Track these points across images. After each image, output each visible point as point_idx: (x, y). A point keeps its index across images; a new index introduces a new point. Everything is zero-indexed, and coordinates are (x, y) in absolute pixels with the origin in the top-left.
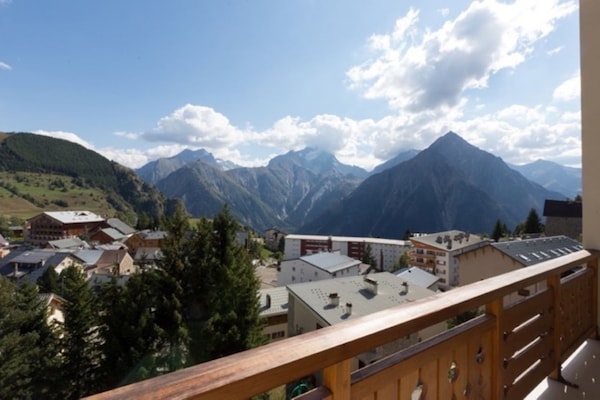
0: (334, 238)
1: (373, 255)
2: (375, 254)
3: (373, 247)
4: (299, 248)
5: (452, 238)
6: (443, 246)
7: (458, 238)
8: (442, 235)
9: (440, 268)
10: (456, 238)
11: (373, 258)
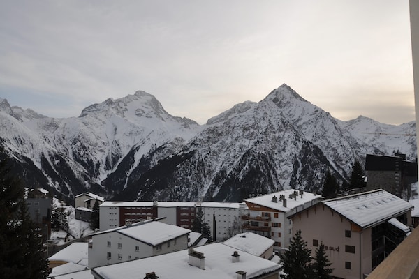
0: (160, 204)
1: (206, 221)
2: (207, 219)
3: (206, 212)
4: (117, 217)
5: (287, 197)
6: (278, 206)
7: (293, 196)
8: (278, 195)
9: (275, 230)
10: (291, 196)
11: (205, 224)
